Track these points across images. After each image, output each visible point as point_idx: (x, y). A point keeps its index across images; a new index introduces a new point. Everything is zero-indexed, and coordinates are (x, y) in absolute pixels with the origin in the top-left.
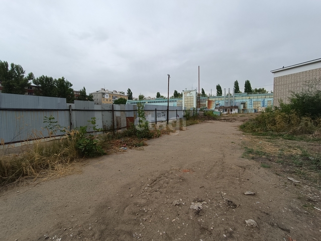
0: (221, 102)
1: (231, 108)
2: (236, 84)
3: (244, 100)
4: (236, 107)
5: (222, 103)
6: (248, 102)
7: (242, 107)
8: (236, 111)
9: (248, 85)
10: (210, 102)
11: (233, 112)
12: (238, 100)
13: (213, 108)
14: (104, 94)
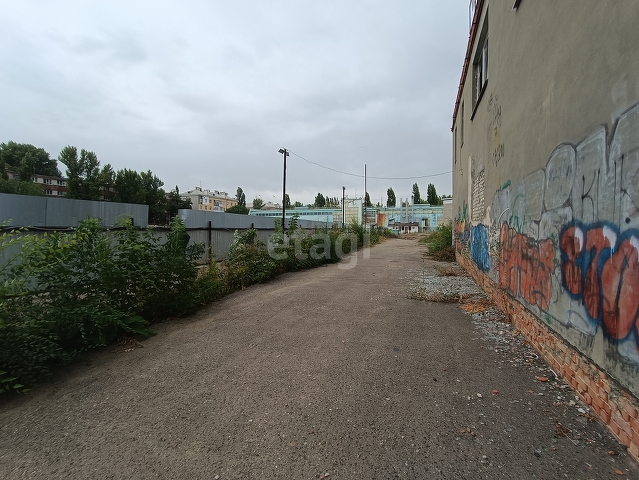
0: (395, 217)
1: (410, 225)
2: (416, 188)
3: (426, 216)
4: (416, 224)
5: (398, 219)
6: (430, 217)
7: (423, 224)
8: (416, 229)
9: (432, 191)
10: (380, 217)
11: (413, 231)
12: (419, 213)
13: (385, 225)
14: (201, 197)
